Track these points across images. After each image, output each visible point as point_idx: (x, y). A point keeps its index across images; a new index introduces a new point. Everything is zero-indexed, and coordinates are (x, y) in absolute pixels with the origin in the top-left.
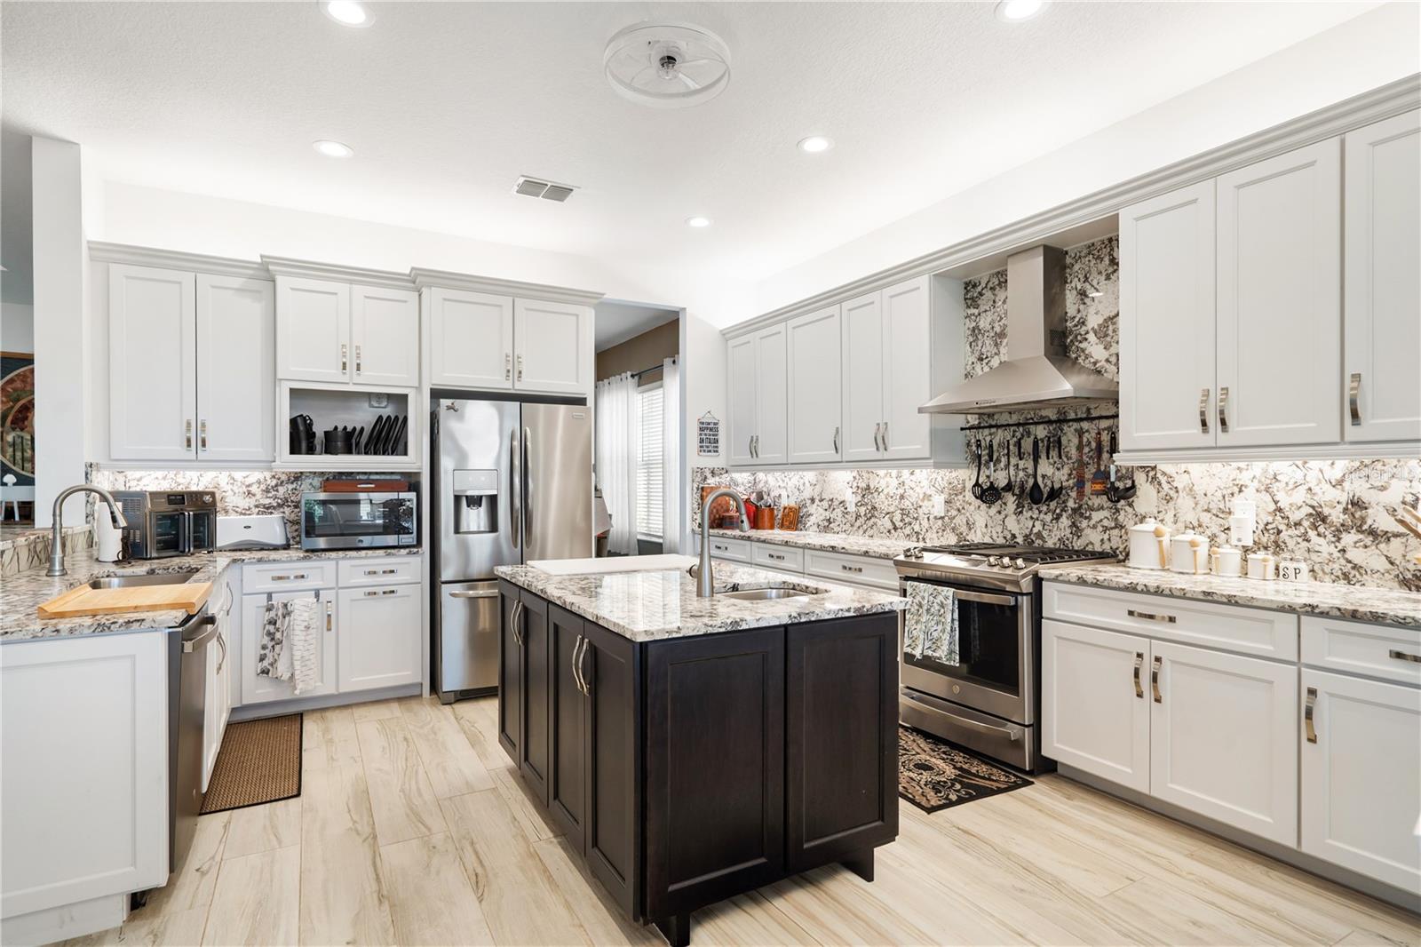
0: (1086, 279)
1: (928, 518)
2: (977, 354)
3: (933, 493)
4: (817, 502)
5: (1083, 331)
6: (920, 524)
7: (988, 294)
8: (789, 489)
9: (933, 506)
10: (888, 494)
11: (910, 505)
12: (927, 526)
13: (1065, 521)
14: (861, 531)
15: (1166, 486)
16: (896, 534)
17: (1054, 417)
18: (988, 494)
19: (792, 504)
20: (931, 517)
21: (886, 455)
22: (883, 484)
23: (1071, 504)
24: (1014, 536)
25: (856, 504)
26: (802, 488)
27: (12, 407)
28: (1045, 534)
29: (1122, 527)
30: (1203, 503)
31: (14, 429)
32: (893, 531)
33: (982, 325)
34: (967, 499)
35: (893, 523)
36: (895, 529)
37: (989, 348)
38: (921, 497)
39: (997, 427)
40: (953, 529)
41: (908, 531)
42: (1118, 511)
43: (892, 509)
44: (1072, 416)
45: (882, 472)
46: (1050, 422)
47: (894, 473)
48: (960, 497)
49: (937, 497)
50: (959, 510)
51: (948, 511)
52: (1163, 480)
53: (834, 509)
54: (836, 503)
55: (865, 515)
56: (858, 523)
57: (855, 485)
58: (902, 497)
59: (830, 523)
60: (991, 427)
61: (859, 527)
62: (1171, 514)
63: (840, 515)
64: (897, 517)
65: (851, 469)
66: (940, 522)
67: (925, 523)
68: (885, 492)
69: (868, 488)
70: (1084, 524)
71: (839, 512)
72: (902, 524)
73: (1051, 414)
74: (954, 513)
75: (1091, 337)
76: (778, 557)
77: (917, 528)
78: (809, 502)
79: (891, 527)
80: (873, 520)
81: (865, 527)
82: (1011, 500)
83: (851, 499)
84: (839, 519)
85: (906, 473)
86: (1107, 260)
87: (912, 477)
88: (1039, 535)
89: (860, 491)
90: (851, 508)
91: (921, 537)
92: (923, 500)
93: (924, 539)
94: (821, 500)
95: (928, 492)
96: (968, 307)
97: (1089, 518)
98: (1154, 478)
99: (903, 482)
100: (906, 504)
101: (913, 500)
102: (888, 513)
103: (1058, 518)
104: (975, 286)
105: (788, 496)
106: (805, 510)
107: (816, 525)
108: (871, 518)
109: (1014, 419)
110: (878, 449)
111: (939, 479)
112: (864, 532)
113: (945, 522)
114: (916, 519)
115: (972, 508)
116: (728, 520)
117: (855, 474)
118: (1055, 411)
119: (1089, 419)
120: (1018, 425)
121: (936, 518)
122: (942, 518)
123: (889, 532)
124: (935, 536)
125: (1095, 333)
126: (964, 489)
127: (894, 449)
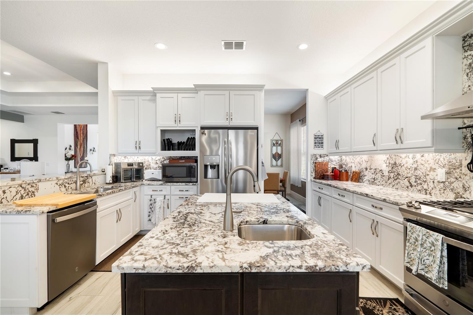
1: (433, 182)
3: (436, 166)
4: (368, 170)
6: (428, 185)
8: (355, 164)
9: (437, 175)
10: (407, 167)
11: (421, 173)
12: (432, 186)
14: (391, 186)
16: (412, 189)
19: (357, 170)
20: (436, 181)
21: (402, 146)
22: (404, 162)
25: (389, 172)
26: (361, 163)
32: (410, 187)
34: (463, 172)
35: (410, 183)
36: (411, 186)
38: (429, 169)
40: (452, 190)
41: (419, 187)
43: (409, 175)
45: (403, 156)
47: (411, 156)
48: (458, 171)
49: (440, 170)
50: (457, 178)
51: (448, 178)
53: (377, 174)
54: (378, 171)
55: (393, 177)
56: (389, 182)
57: (388, 162)
58: (416, 169)
59: (375, 180)
61: (390, 184)
63: (380, 177)
64: (413, 180)
65: (386, 154)
66: (442, 185)
67: (431, 185)
68: (405, 166)
69: (395, 163)
71: (379, 175)
72: (415, 184)
74: (453, 180)
76: (342, 196)
77: (425, 187)
78: (364, 170)
79: (409, 185)
80: (398, 180)
81: (393, 183)
83: (386, 169)
84: (379, 178)
85: (418, 156)
87: (423, 158)
89: (390, 165)
90: (386, 174)
91: (428, 192)
92: (430, 171)
93: (430, 194)
94: (371, 169)
95: (434, 167)
96: (466, 51)
99: (417, 161)
100: (418, 173)
101: (423, 171)
102: (407, 177)
105: (355, 167)
106: (363, 173)
107: (368, 181)
108: (396, 179)
110: (397, 143)
111: (442, 159)
112: (393, 186)
113: (445, 185)
114: (425, 182)
115: (467, 177)
116: (326, 177)
117: (388, 156)
121: (439, 182)
122: (443, 182)
123: (408, 187)
124: (438, 192)
126: (461, 166)
127: (407, 143)
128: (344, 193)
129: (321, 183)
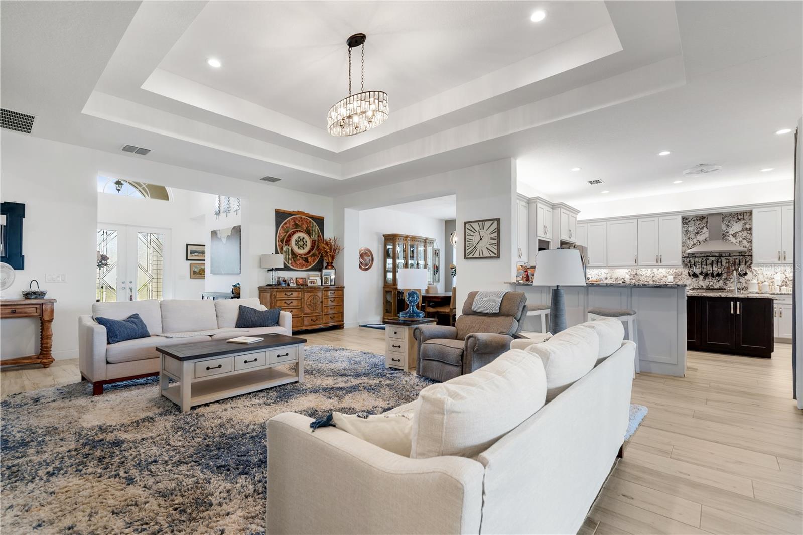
0: (729, 222)
2: (688, 237)
3: (668, 275)
4: (608, 279)
5: (728, 234)
7: (692, 222)
9: (668, 279)
10: (646, 275)
11: (657, 279)
13: (721, 281)
15: (755, 273)
17: (718, 255)
18: (695, 275)
21: (660, 264)
22: (644, 273)
23: (723, 277)
24: (702, 286)
27: (286, 235)
28: (714, 285)
29: (741, 282)
30: (766, 276)
31: (286, 245)
33: (689, 230)
34: (683, 276)
37: (692, 236)
39: (695, 257)
42: (740, 279)
43: (648, 280)
44: (724, 255)
45: (644, 269)
46: (716, 257)
47: (650, 269)
48: (680, 276)
49: (670, 276)
50: (679, 280)
51: (674, 280)
52: (754, 271)
53: (618, 281)
54: (619, 279)
57: (629, 273)
58: (653, 276)
60: (693, 257)
62: (756, 279)
65: (628, 269)
69: (637, 274)
70: (728, 282)
73: (717, 255)
74: (677, 281)
75: (731, 236)
78: (604, 279)
82: (701, 277)
85: (655, 270)
86: (736, 218)
88: (712, 285)
89: (632, 275)
90: (628, 280)
92: (663, 277)
94: (611, 278)
95: (666, 275)
96: (684, 224)
97: (730, 281)
98: (751, 271)
99: (654, 272)
100: (655, 278)
101: (659, 277)
103: (719, 281)
104: (687, 219)
109: (702, 255)
110: (657, 262)
111: (671, 271)
115: (684, 279)
117: (630, 270)
119: (730, 256)
120: (704, 257)
122: (672, 282)
125: (732, 235)
126: (682, 274)
127: (664, 263)
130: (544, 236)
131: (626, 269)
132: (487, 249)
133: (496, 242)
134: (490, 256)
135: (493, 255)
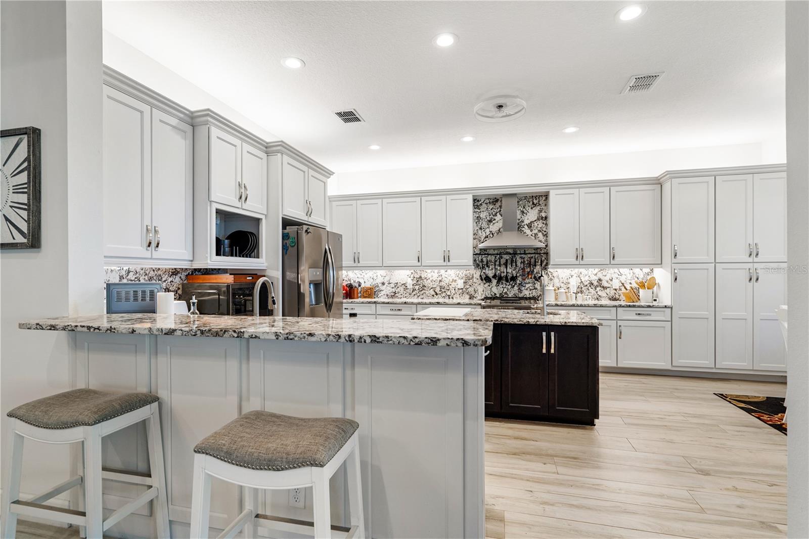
0: (524, 208)
1: (455, 289)
2: (479, 227)
3: (457, 278)
4: (386, 284)
5: (523, 224)
6: (451, 292)
7: (484, 205)
8: (365, 279)
9: (457, 285)
10: (432, 280)
11: (445, 284)
12: (454, 292)
13: (516, 288)
14: (416, 296)
15: (550, 276)
16: (437, 297)
17: (512, 252)
18: (487, 279)
19: (369, 286)
20: (456, 289)
22: (429, 276)
23: (518, 282)
24: (495, 294)
25: (413, 285)
26: (375, 278)
28: (508, 292)
29: (536, 289)
30: (561, 280)
32: (435, 295)
33: (481, 216)
34: (474, 281)
35: (436, 292)
36: (437, 294)
37: (484, 225)
38: (451, 281)
39: (488, 254)
40: (468, 293)
41: (444, 295)
42: (535, 284)
43: (434, 286)
44: (519, 252)
45: (429, 271)
46: (510, 254)
47: (436, 271)
48: (471, 281)
49: (460, 280)
50: (470, 286)
51: (465, 286)
52: (550, 274)
53: (398, 287)
54: (399, 284)
55: (419, 289)
56: (414, 293)
57: (412, 276)
58: (440, 281)
59: (396, 294)
60: (485, 254)
61: (414, 295)
62: (552, 284)
63: (402, 290)
64: (438, 290)
66: (461, 291)
67: (453, 291)
68: (431, 279)
69: (420, 277)
70: (523, 288)
71: (402, 289)
72: (440, 292)
73: (511, 251)
74: (468, 287)
75: (526, 227)
77: (449, 293)
78: (380, 285)
79: (434, 293)
80: (423, 291)
81: (418, 294)
82: (494, 282)
83: (409, 283)
84: (402, 292)
85: (442, 272)
86: (531, 203)
87: (446, 273)
88: (506, 293)
89: (415, 279)
90: (410, 286)
91: (451, 297)
92: (452, 282)
93: (452, 298)
94: (389, 283)
95: (455, 279)
96: (475, 208)
97: (525, 286)
98: (547, 273)
99: (441, 275)
100: (442, 284)
101: (447, 282)
102: (432, 288)
103: (514, 286)
104: (478, 201)
105: (365, 282)
106: (377, 289)
107: (385, 295)
108: (422, 290)
109: (496, 252)
110: (444, 261)
111: (461, 274)
112: (418, 297)
113: (463, 291)
114: (448, 290)
115: (477, 284)
117: (412, 271)
118: (512, 250)
119: (525, 254)
120: (497, 254)
121: (459, 289)
122: (462, 289)
123: (433, 296)
124: (458, 296)
125: (527, 226)
126: (473, 277)
127: (452, 262)
128: (400, 307)
129: (352, 302)
130: (239, 205)
131: (408, 271)
132: (7, 219)
133: (23, 198)
134: (12, 241)
135: (20, 239)
